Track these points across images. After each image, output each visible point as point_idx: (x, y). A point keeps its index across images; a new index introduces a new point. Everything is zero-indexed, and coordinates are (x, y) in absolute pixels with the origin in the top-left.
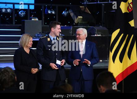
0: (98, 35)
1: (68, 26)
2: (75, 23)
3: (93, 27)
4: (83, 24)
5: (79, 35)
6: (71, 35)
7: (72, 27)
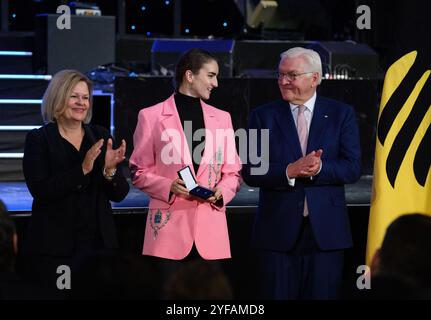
0: (339, 77)
1: (221, 39)
2: (249, 28)
3: (319, 43)
4: (280, 30)
5: (292, 74)
6: (231, 75)
7: (234, 42)
